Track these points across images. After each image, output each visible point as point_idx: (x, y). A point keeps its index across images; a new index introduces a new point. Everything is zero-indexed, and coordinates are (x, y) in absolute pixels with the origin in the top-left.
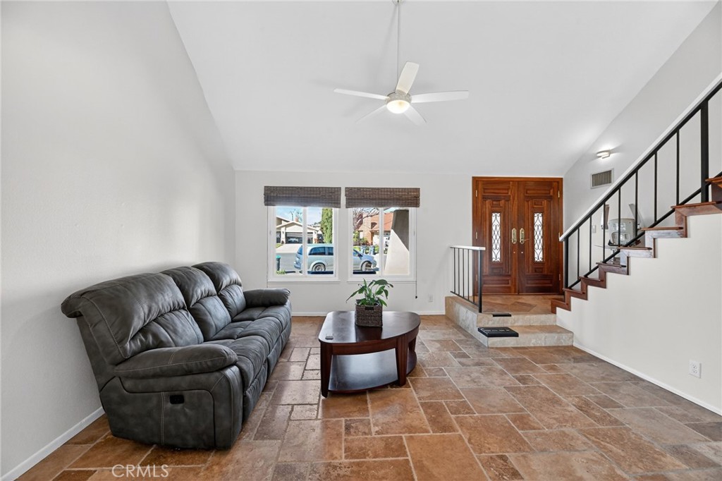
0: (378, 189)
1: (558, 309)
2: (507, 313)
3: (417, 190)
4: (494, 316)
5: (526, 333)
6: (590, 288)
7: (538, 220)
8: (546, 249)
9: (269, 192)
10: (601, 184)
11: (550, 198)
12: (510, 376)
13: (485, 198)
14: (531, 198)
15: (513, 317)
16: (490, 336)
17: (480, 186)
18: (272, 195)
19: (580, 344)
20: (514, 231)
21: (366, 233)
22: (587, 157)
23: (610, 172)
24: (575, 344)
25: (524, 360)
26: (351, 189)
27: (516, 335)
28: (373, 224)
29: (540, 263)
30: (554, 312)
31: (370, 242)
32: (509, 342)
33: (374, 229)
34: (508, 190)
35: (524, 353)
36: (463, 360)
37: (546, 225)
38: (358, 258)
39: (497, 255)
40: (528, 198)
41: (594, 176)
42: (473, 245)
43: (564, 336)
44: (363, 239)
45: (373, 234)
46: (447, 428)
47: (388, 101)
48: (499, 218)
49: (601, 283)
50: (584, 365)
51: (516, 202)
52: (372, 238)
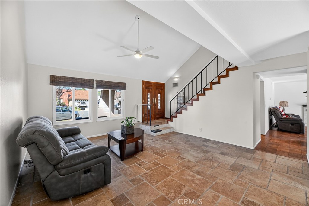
0: (110, 82)
1: (169, 122)
2: (157, 125)
3: (125, 84)
4: (155, 126)
5: (164, 130)
6: (178, 115)
7: (159, 96)
8: (161, 105)
9: (53, 78)
10: (175, 86)
11: (162, 89)
12: (166, 141)
13: (146, 88)
14: (158, 89)
15: (159, 126)
16: (156, 132)
17: (144, 84)
18: (56, 80)
19: (175, 130)
20: (153, 99)
21: (64, 100)
22: (172, 78)
23: (177, 83)
24: (174, 131)
25: (166, 137)
26: (99, 81)
27: (162, 131)
28: (69, 96)
29: (160, 109)
30: (168, 123)
31: (67, 105)
32: (160, 133)
33: (69, 98)
34: (152, 86)
35: (165, 135)
36: (152, 140)
37: (161, 97)
38: (70, 112)
39: (149, 108)
40: (157, 89)
41: (174, 84)
42: (143, 104)
43: (172, 129)
44: (63, 103)
45: (69, 100)
46: (164, 156)
47: (135, 54)
48: (149, 95)
49: (181, 113)
50: (179, 135)
51: (154, 90)
52: (68, 103)
